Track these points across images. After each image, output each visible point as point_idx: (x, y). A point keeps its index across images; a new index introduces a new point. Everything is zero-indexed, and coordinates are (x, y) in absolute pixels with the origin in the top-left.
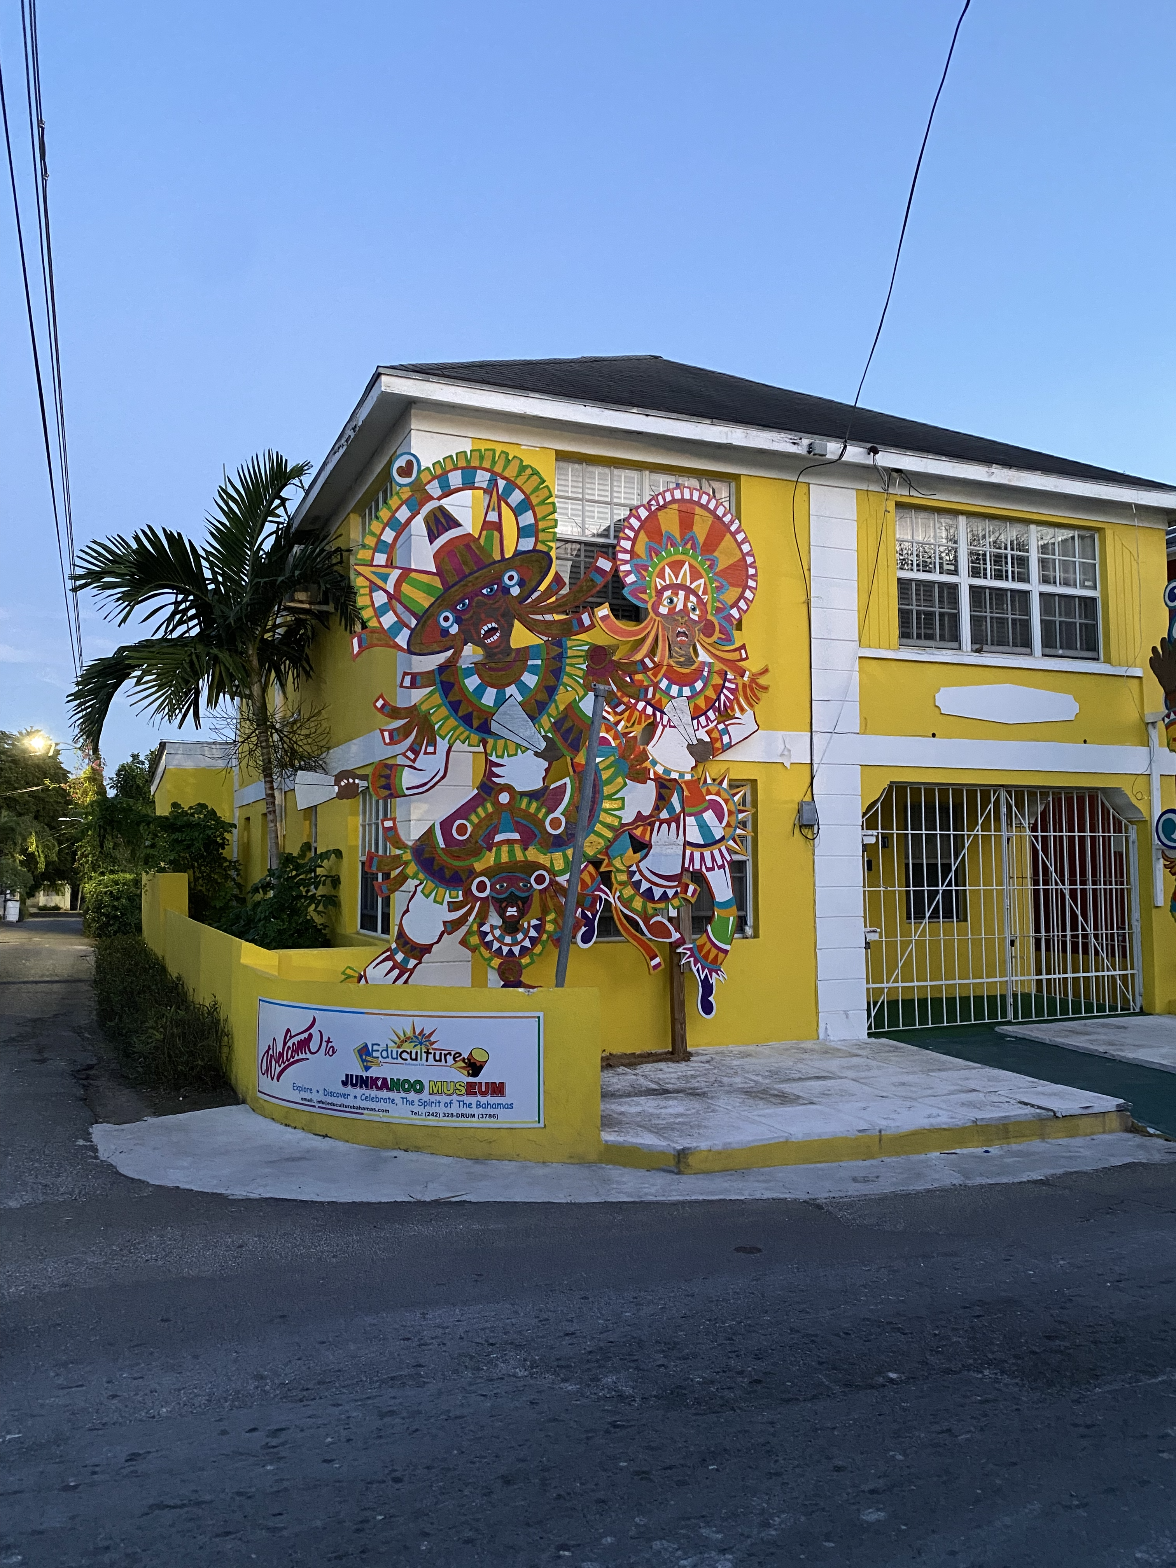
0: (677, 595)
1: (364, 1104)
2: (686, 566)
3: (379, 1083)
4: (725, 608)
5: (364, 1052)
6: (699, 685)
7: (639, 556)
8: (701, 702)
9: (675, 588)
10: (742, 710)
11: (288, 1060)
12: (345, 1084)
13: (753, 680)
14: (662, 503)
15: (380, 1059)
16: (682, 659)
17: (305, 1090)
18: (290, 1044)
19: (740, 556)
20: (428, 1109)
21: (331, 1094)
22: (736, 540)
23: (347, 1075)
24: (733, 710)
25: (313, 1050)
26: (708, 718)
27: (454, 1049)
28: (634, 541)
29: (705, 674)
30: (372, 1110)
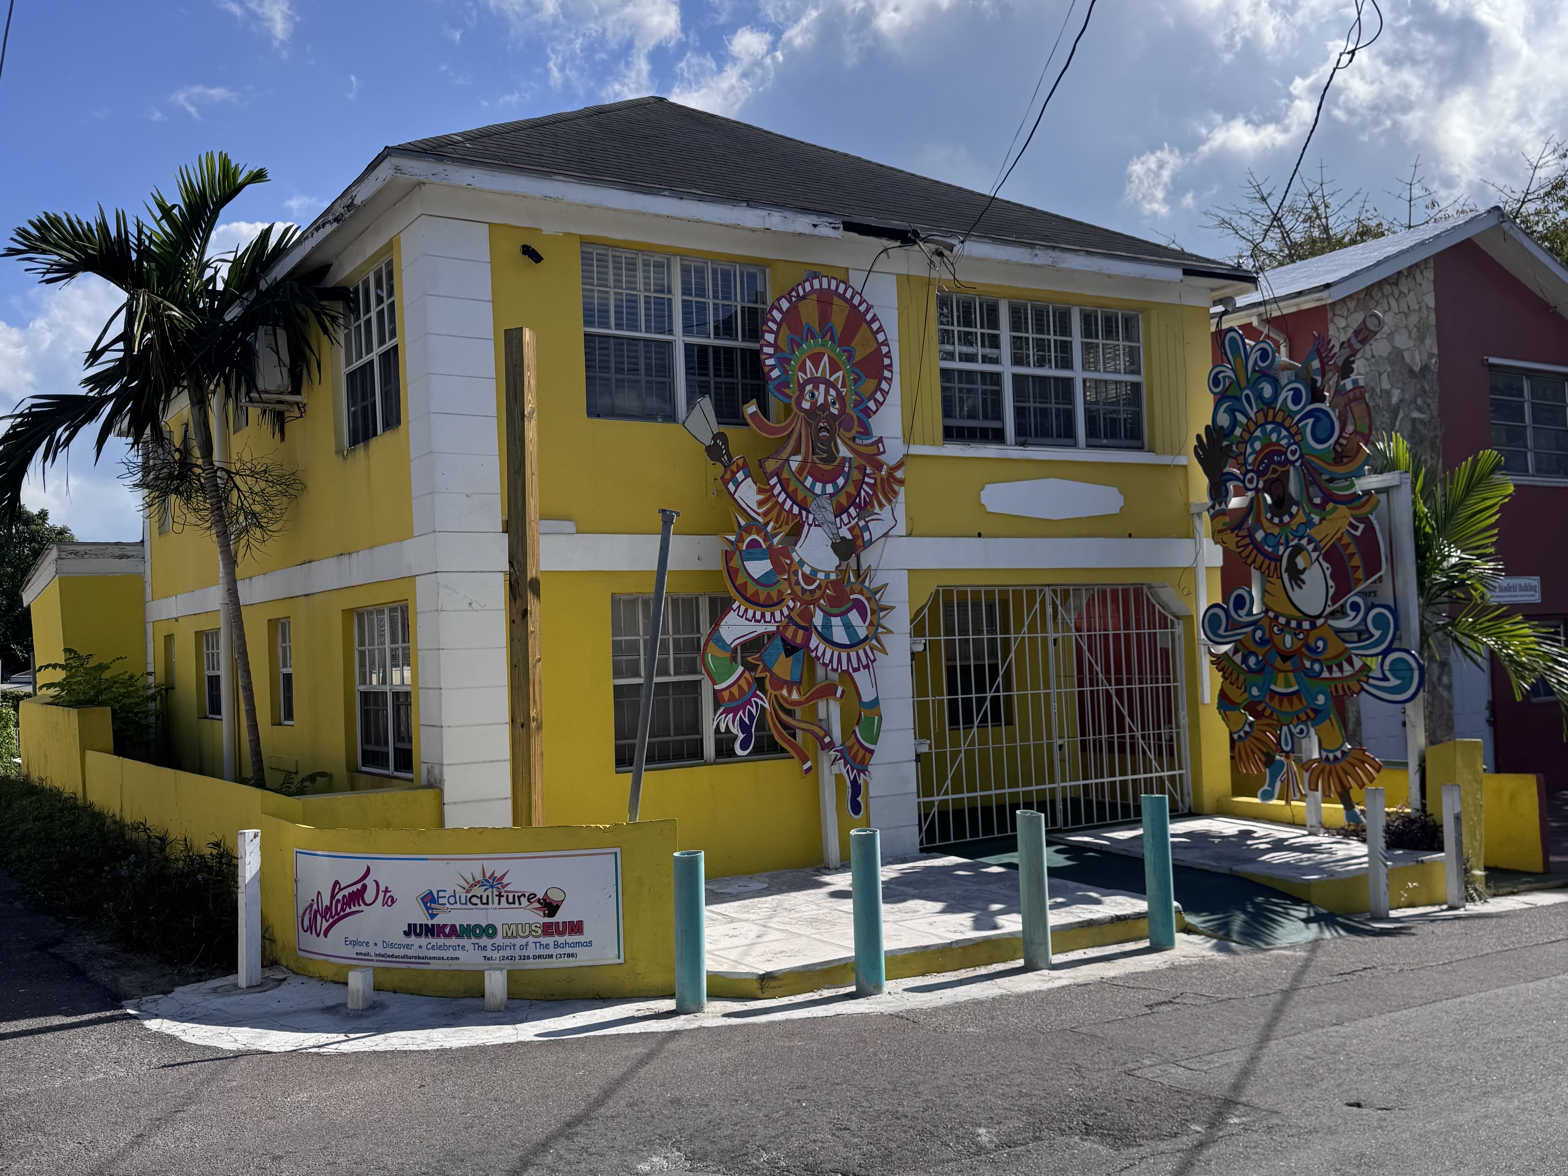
0: (818, 389)
1: (432, 953)
2: (826, 358)
3: (447, 931)
4: (862, 401)
5: (429, 900)
6: (841, 481)
7: (782, 350)
8: (843, 500)
9: (816, 382)
10: (881, 506)
11: (337, 913)
12: (407, 934)
13: (890, 475)
14: (801, 293)
15: (448, 905)
16: (825, 455)
17: (361, 944)
18: (339, 896)
19: (875, 346)
20: (502, 953)
21: (392, 946)
22: (871, 329)
23: (409, 925)
24: (873, 506)
25: (368, 902)
26: (849, 515)
27: (528, 890)
28: (777, 333)
29: (846, 469)
30: (439, 959)
